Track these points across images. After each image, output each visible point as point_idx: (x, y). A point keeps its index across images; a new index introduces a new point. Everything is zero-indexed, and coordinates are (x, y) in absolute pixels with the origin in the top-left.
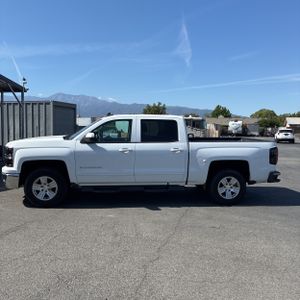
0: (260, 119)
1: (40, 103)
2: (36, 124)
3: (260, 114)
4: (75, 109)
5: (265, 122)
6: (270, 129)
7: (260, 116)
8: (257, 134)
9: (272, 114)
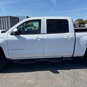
0: (79, 22)
1: (5, 17)
2: (4, 25)
3: (78, 20)
4: (18, 19)
5: (81, 23)
6: (82, 25)
7: (78, 21)
8: (78, 26)
9: (82, 20)
